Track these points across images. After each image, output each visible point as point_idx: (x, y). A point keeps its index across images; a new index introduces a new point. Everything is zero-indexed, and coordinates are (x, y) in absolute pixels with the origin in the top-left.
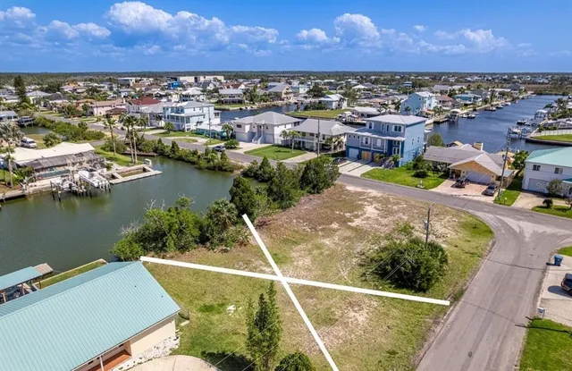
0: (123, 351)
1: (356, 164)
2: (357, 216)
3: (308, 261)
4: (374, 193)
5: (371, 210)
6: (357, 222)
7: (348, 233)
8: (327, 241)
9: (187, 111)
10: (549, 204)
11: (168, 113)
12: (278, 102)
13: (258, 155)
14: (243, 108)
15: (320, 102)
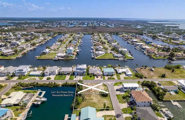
1: (79, 76)
3: (94, 98)
9: (24, 70)
10: (109, 78)
11: (17, 72)
12: (25, 51)
13: (57, 79)
14: (17, 57)
15: (44, 52)
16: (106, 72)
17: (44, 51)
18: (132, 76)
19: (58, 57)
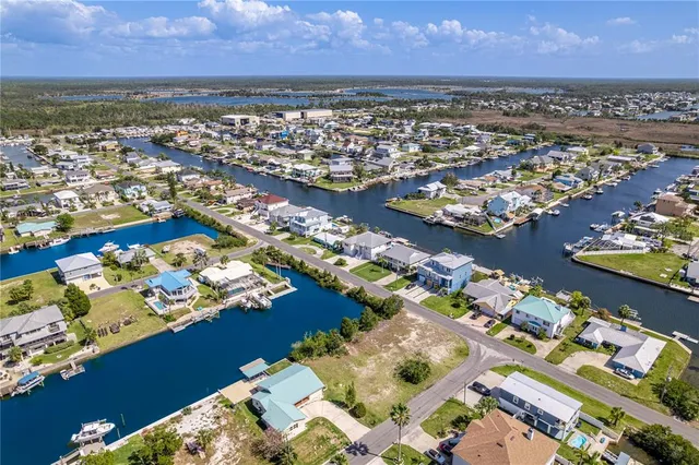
0: (307, 398)
1: (422, 290)
2: (404, 339)
3: (374, 365)
4: (421, 320)
5: (413, 335)
6: (404, 343)
7: (396, 350)
8: (385, 355)
9: (307, 221)
10: (512, 337)
11: (293, 220)
12: (385, 178)
13: (358, 274)
14: (351, 189)
15: (420, 191)
16: (518, 312)
17: (422, 188)
18: (636, 382)
19: (445, 213)
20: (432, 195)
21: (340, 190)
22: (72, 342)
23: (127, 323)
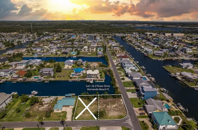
2: (110, 105)
7: (104, 107)
10: (143, 122)
13: (124, 84)
17: (181, 64)
20: (184, 67)
21: (154, 59)
22: (52, 76)
23: (63, 76)
